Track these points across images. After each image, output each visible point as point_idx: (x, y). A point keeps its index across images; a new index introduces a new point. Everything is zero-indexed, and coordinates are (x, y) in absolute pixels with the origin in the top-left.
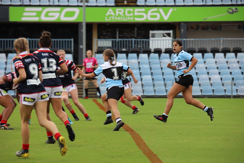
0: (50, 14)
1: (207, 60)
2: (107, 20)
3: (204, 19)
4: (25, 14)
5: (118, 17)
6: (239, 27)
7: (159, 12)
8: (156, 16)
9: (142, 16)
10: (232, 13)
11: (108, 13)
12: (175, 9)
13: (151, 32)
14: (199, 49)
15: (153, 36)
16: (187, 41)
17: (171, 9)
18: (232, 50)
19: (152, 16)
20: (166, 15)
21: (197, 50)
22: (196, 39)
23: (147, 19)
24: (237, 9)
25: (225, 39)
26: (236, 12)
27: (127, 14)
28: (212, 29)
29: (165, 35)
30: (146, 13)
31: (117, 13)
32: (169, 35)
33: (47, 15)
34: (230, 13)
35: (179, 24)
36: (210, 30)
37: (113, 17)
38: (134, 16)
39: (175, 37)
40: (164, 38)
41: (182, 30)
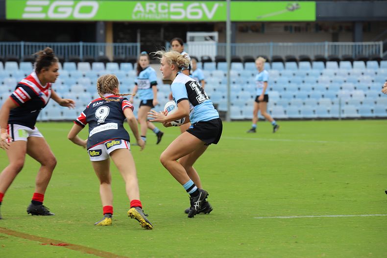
0: (60, 10)
2: (134, 18)
3: (259, 17)
4: (27, 9)
5: (148, 14)
7: (201, 8)
8: (197, 14)
9: (179, 14)
10: (293, 10)
11: (136, 9)
12: (222, 4)
13: (189, 35)
15: (192, 39)
17: (216, 4)
19: (192, 14)
20: (210, 11)
23: (186, 17)
24: (298, 5)
26: (297, 8)
27: (160, 10)
29: (208, 38)
30: (185, 8)
31: (148, 8)
32: (212, 38)
33: (56, 11)
34: (289, 10)
37: (142, 15)
38: (170, 13)
40: (207, 42)
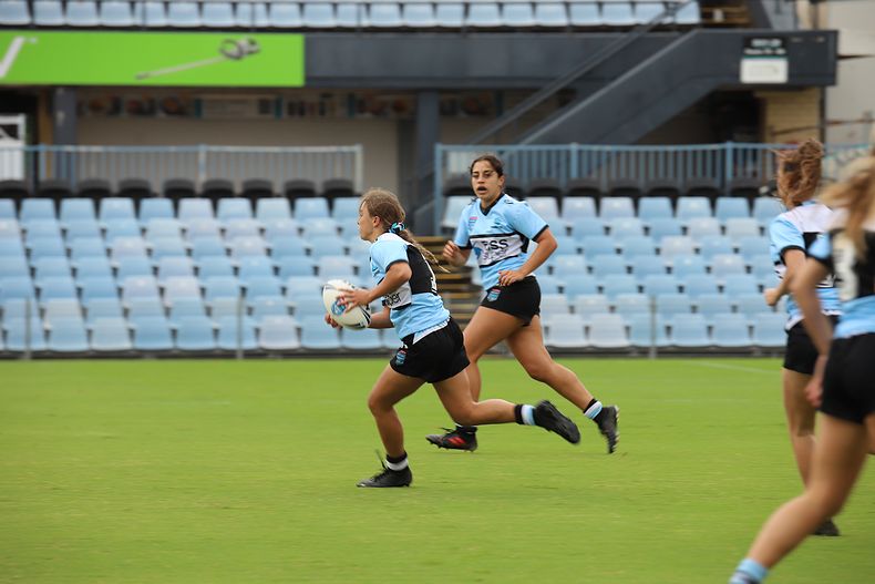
1: (154, 224)
3: (140, 77)
6: (264, 107)
10: (239, 56)
12: (34, 38)
14: (122, 183)
16: (78, 154)
17: (18, 41)
18: (238, 189)
21: (115, 188)
22: (112, 149)
24: (252, 43)
25: (215, 148)
26: (251, 53)
28: (168, 112)
32: (11, 131)
34: (230, 56)
35: (48, 92)
36: (162, 115)
39: (34, 137)
41: (61, 116)
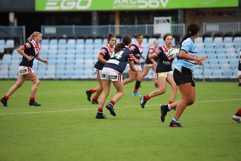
2: (114, 8)
4: (48, 4)
5: (123, 5)
23: (148, 6)
28: (227, 14)
31: (123, 1)
33: (65, 4)
36: (225, 15)
37: (120, 6)
41: (179, 17)
